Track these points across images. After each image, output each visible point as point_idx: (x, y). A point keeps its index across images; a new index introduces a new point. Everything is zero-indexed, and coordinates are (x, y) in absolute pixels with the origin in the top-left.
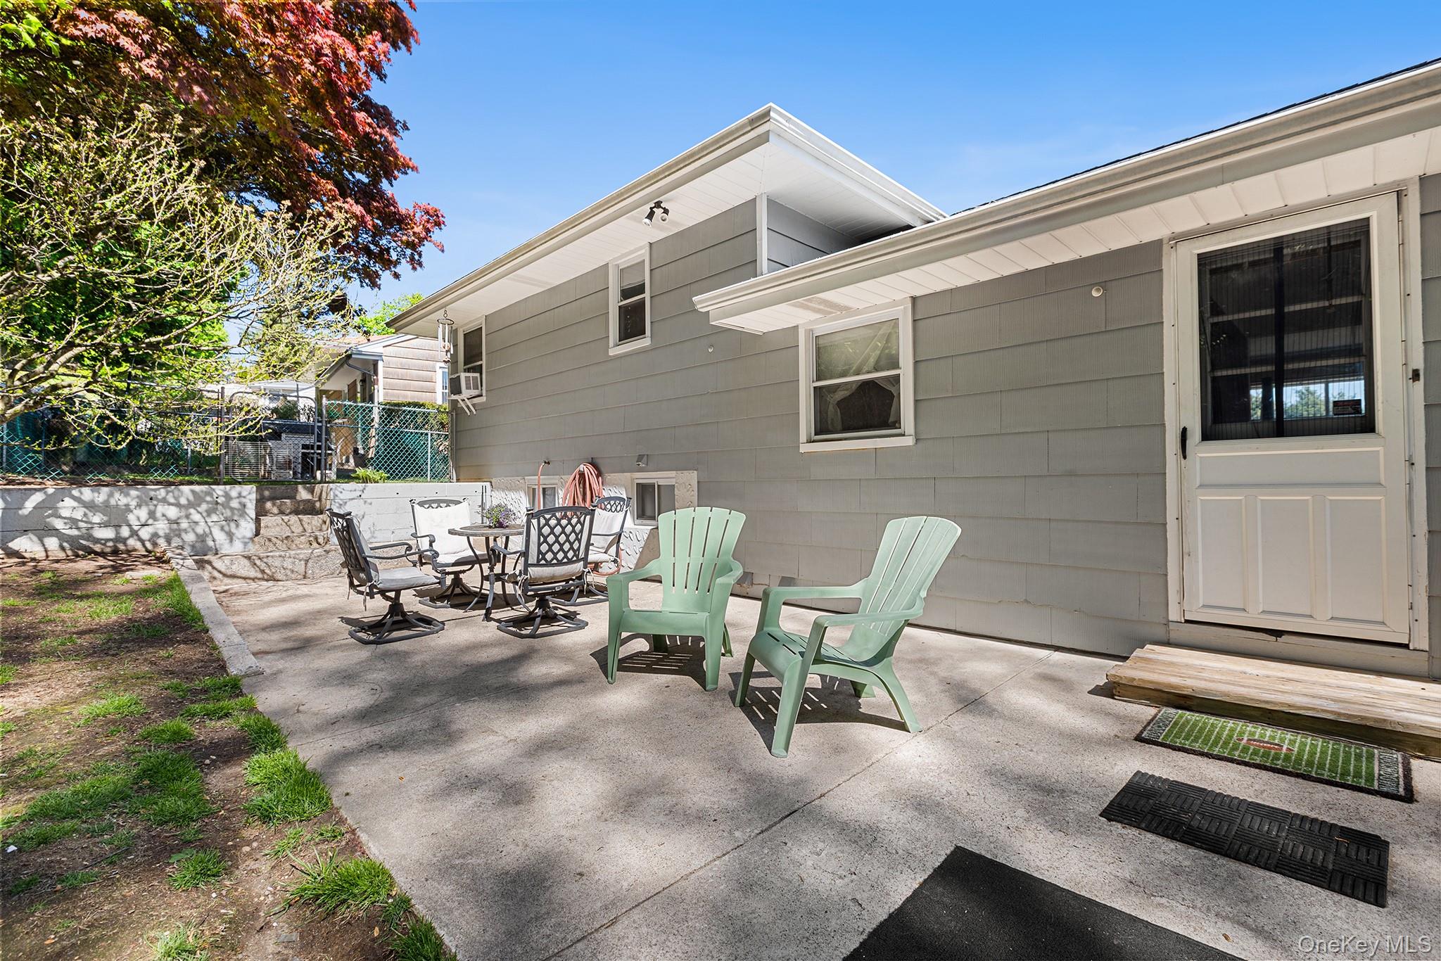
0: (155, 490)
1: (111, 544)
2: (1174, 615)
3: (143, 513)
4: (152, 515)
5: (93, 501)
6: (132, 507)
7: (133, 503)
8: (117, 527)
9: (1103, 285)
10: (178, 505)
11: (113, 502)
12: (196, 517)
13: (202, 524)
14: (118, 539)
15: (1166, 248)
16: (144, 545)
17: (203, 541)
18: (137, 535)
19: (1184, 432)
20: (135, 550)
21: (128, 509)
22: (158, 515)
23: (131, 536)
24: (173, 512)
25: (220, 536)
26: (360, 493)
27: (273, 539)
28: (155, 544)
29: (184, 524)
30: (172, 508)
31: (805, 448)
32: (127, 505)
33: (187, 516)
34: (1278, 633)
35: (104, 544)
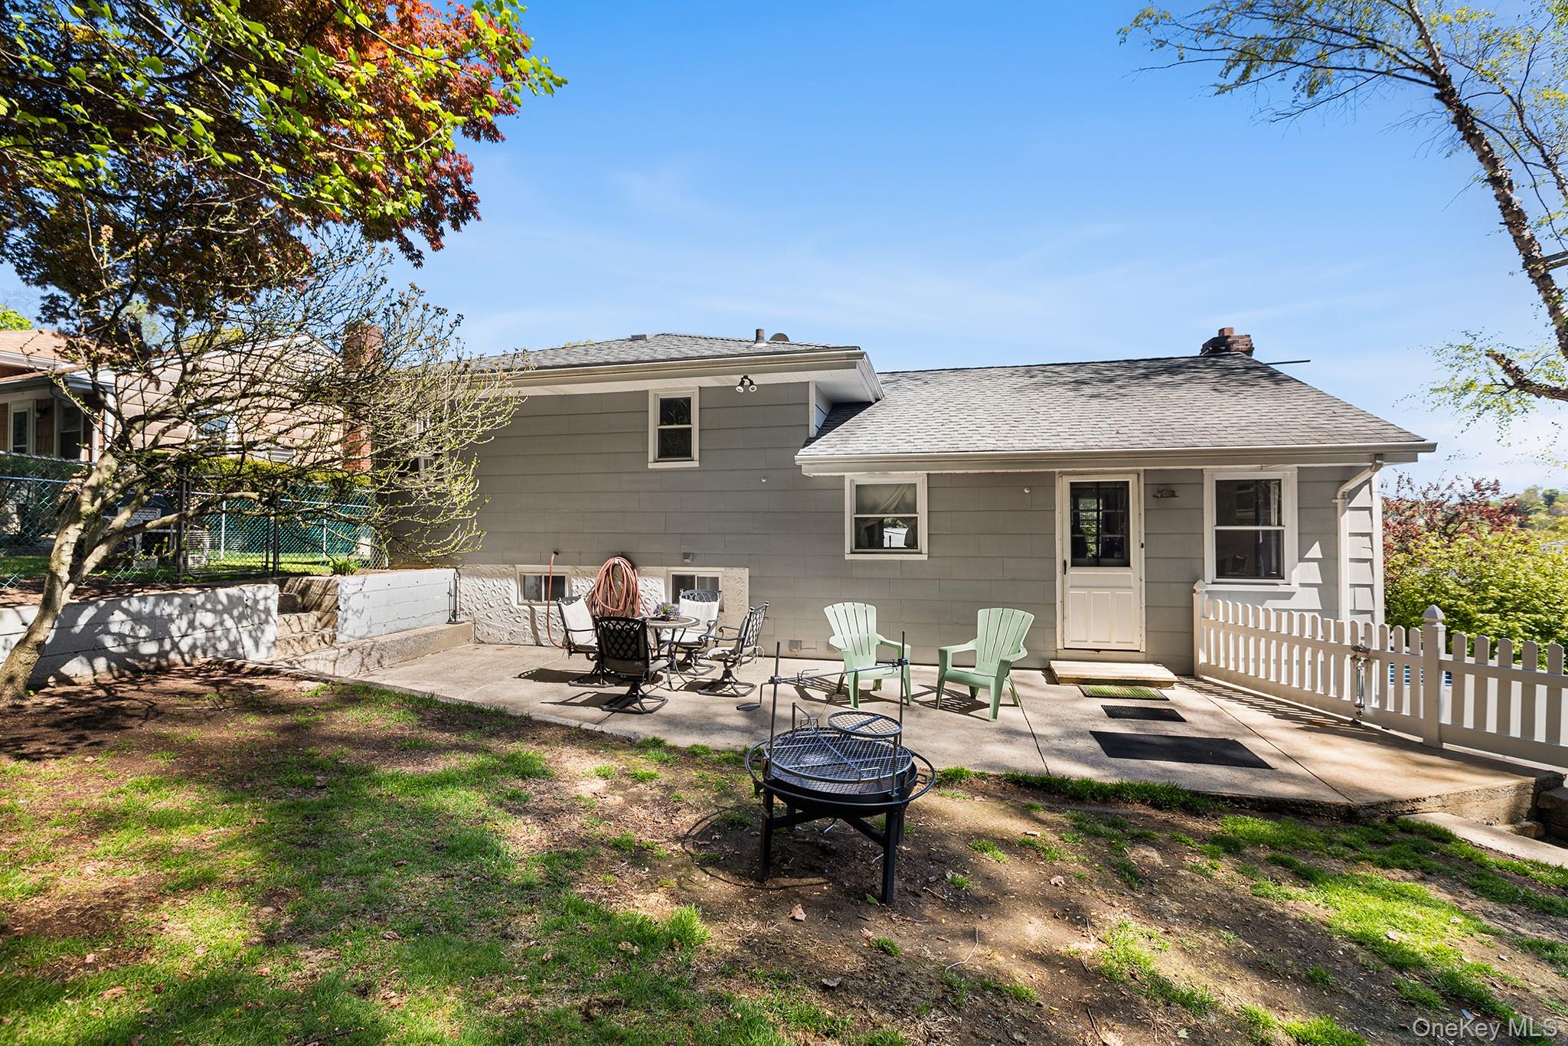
0: (194, 596)
1: (154, 660)
2: (1059, 646)
3: (184, 624)
4: (191, 624)
5: (140, 612)
6: (175, 616)
7: (176, 612)
8: (161, 641)
9: (1029, 488)
10: (214, 611)
11: (158, 612)
12: (229, 623)
13: (234, 631)
14: (163, 654)
15: (1057, 476)
16: (183, 659)
17: (235, 649)
18: (178, 648)
19: (1065, 563)
20: (176, 665)
21: (170, 619)
22: (197, 623)
23: (172, 649)
24: (208, 619)
25: (248, 642)
26: (360, 587)
27: (292, 641)
28: (194, 656)
29: (219, 633)
30: (210, 615)
31: (848, 557)
32: (170, 615)
33: (222, 623)
34: (1098, 650)
35: (148, 661)
